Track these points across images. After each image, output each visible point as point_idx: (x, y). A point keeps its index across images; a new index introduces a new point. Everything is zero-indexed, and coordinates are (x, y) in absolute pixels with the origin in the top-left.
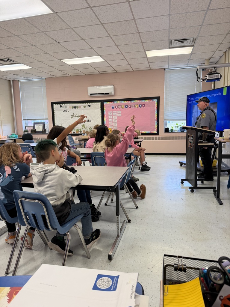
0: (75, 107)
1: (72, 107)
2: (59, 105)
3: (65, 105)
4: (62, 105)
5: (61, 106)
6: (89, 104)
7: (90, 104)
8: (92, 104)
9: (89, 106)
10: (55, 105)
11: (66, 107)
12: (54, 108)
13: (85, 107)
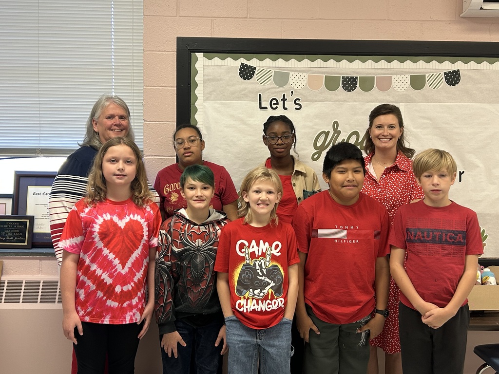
0: (350, 83)
1: (331, 83)
2: (233, 63)
3: (280, 62)
4: (254, 62)
5: (247, 73)
6: (448, 66)
7: (459, 65)
8: (472, 65)
9: (453, 78)
10: (201, 62)
11: (282, 78)
12: (198, 79)
13: (417, 82)
